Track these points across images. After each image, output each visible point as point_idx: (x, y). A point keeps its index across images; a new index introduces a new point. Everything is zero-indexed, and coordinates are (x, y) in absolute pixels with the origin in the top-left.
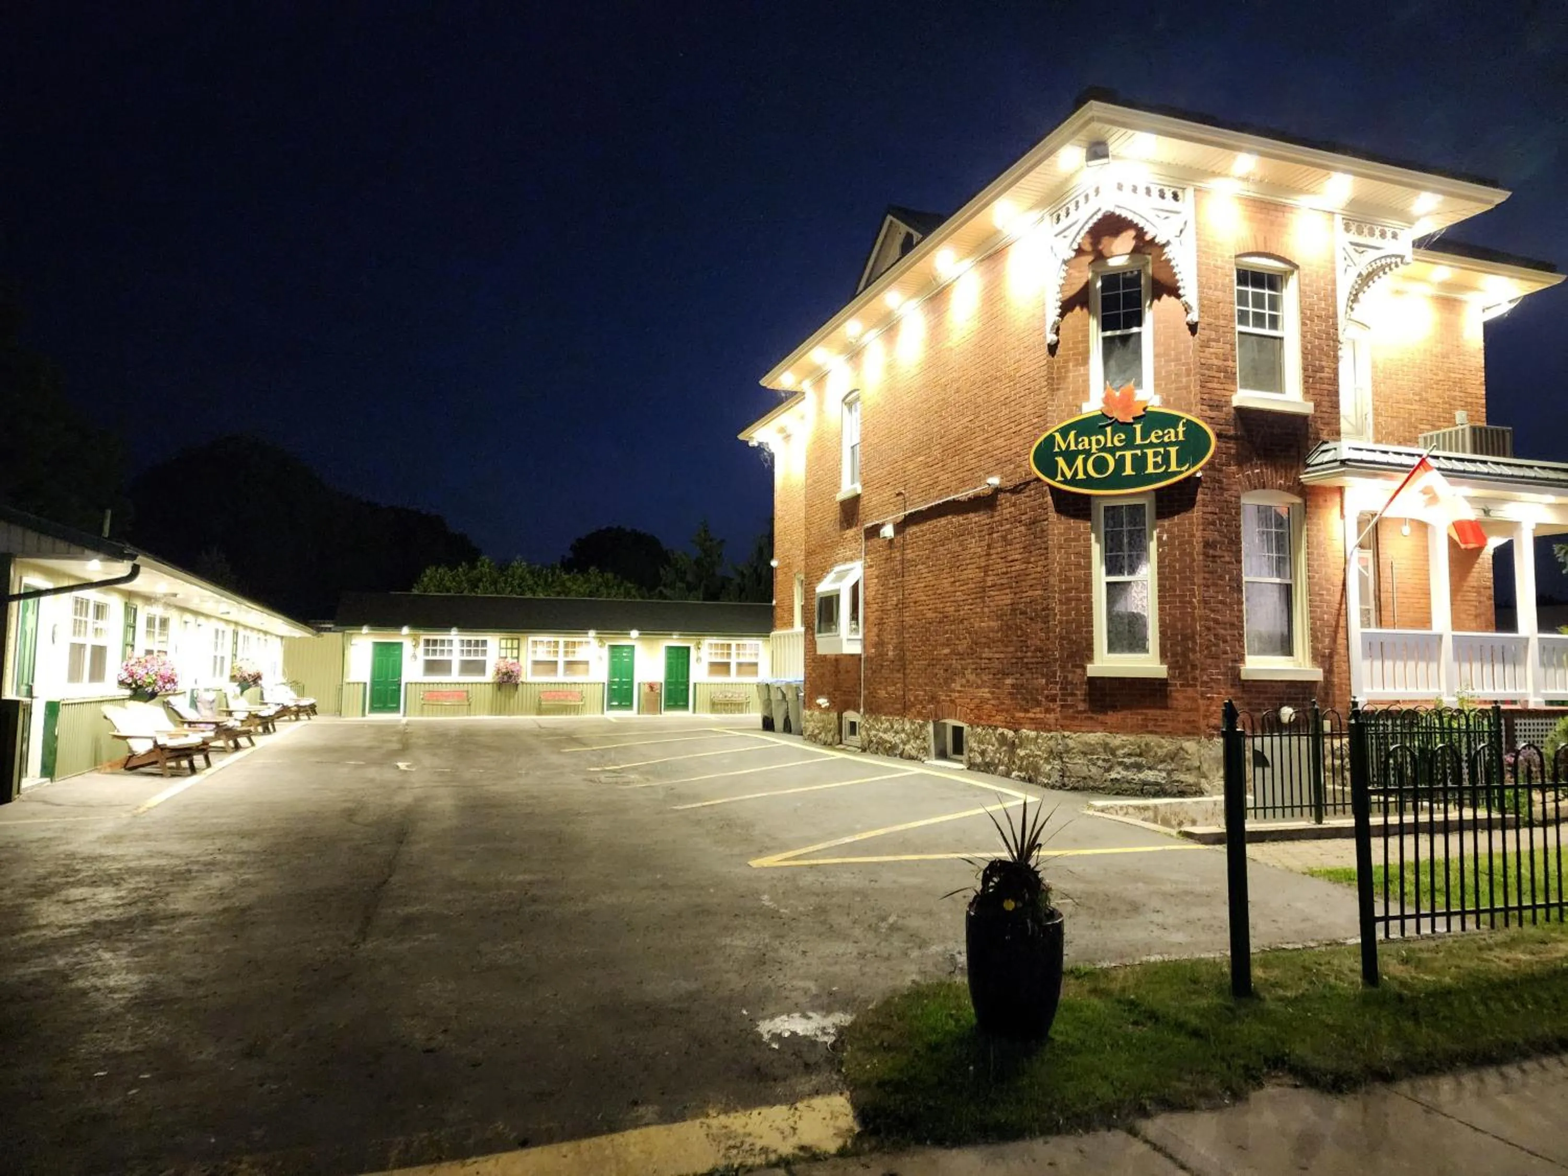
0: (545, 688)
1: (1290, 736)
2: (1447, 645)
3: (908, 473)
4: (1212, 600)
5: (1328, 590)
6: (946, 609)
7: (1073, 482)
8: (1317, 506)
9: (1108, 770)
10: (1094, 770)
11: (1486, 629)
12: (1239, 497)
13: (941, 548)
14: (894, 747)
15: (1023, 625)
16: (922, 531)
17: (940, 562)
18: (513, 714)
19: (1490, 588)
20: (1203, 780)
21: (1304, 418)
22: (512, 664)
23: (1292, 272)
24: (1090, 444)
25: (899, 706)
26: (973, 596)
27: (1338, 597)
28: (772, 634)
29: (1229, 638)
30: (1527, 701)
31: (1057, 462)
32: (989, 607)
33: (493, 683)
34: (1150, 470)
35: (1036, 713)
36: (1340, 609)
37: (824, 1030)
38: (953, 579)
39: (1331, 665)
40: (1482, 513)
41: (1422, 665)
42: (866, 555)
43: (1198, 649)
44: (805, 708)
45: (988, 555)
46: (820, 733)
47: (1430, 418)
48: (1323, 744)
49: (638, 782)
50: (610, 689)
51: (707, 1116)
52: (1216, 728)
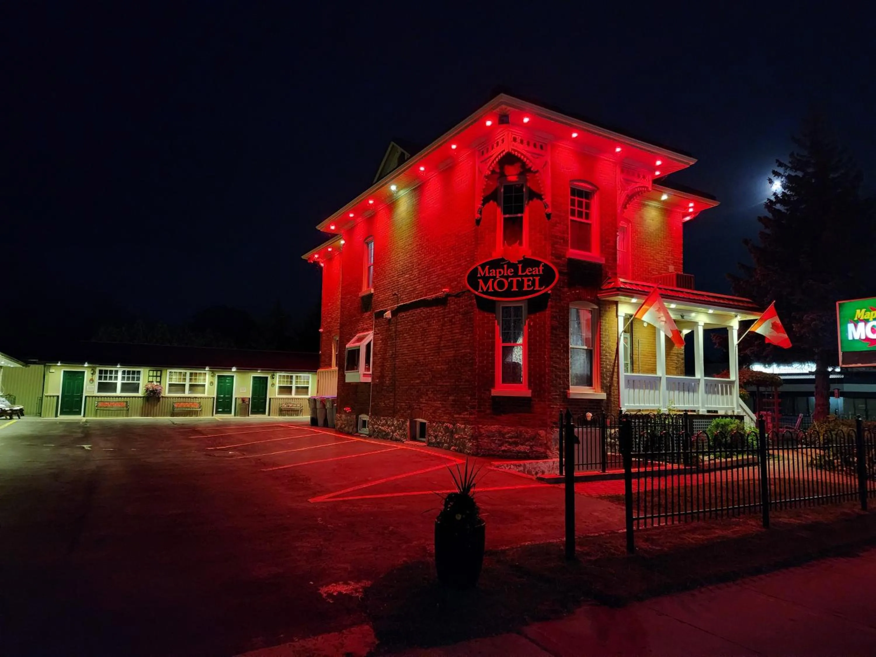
0: (177, 400)
1: (591, 427)
2: (664, 382)
3: (399, 283)
4: (554, 357)
5: (610, 353)
6: (419, 358)
7: (487, 293)
8: (606, 311)
9: (501, 445)
10: (493, 445)
11: (681, 374)
12: (568, 305)
13: (417, 325)
14: (387, 434)
15: (460, 368)
16: (407, 315)
17: (417, 333)
18: (156, 416)
19: (683, 354)
20: (548, 451)
21: (600, 265)
22: (157, 385)
23: (596, 191)
24: (496, 273)
25: (391, 411)
26: (433, 352)
27: (614, 357)
28: (319, 370)
29: (562, 376)
30: (699, 411)
31: (479, 282)
32: (441, 357)
33: (143, 397)
34: (525, 289)
35: (465, 415)
36: (615, 363)
37: (356, 590)
38: (423, 342)
39: (610, 391)
40: (681, 317)
41: (652, 392)
42: (375, 327)
43: (547, 381)
44: (337, 413)
45: (442, 329)
46: (345, 427)
47: (657, 269)
48: (607, 431)
49: (238, 456)
50: (217, 402)
51: (293, 641)
52: (555, 423)
